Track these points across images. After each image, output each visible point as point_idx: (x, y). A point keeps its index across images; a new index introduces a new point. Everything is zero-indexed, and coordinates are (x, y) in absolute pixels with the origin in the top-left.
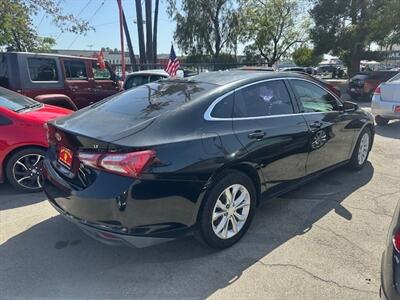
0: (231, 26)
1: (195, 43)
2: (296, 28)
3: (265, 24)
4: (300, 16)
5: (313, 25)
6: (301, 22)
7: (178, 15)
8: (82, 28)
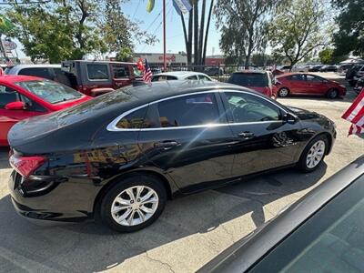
0: (263, 33)
1: (234, 48)
2: (321, 33)
3: (292, 30)
4: (326, 23)
5: (337, 30)
6: (326, 28)
7: (224, 27)
8: (152, 40)
